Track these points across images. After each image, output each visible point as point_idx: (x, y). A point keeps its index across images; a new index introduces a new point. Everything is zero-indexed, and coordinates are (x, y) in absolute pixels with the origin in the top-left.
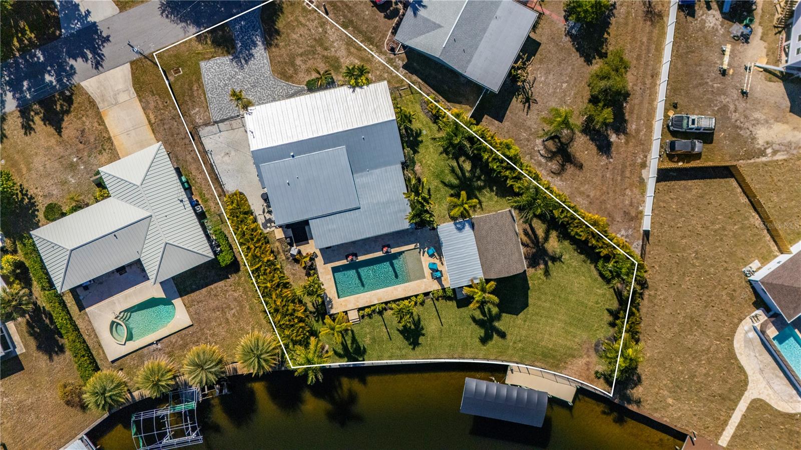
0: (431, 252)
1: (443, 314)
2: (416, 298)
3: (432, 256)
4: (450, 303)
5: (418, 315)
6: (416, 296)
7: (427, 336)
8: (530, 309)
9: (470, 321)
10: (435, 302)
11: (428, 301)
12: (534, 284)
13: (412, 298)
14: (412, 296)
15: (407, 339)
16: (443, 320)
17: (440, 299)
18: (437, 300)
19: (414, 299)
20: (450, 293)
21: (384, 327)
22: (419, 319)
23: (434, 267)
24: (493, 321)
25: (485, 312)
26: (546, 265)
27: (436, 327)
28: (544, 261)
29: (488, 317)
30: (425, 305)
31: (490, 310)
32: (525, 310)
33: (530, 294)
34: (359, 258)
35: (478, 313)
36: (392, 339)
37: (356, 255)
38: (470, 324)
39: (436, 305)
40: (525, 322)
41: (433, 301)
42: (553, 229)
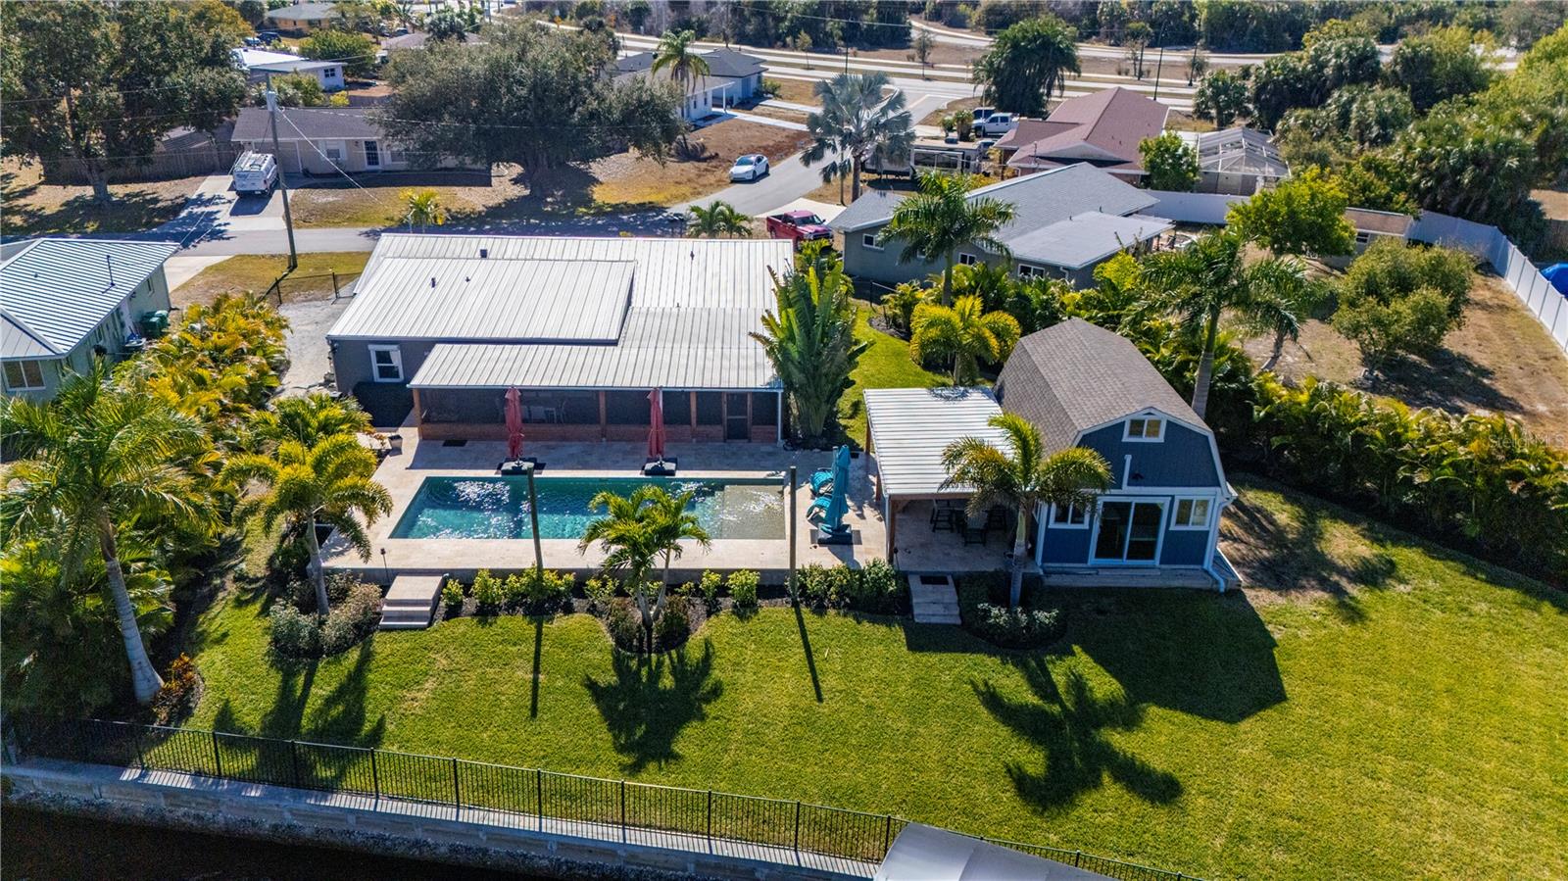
4: (874, 631)
5: (709, 647)
21: (528, 665)
22: (707, 661)
24: (1098, 726)
25: (1054, 686)
26: (1337, 591)
27: (786, 701)
28: (1324, 584)
29: (1068, 704)
30: (755, 619)
31: (1078, 685)
32: (1269, 712)
33: (1282, 663)
34: (546, 474)
35: (1014, 685)
36: (539, 715)
37: (540, 467)
38: (973, 716)
39: (808, 627)
40: (1280, 753)
41: (798, 613)
42: (1334, 517)
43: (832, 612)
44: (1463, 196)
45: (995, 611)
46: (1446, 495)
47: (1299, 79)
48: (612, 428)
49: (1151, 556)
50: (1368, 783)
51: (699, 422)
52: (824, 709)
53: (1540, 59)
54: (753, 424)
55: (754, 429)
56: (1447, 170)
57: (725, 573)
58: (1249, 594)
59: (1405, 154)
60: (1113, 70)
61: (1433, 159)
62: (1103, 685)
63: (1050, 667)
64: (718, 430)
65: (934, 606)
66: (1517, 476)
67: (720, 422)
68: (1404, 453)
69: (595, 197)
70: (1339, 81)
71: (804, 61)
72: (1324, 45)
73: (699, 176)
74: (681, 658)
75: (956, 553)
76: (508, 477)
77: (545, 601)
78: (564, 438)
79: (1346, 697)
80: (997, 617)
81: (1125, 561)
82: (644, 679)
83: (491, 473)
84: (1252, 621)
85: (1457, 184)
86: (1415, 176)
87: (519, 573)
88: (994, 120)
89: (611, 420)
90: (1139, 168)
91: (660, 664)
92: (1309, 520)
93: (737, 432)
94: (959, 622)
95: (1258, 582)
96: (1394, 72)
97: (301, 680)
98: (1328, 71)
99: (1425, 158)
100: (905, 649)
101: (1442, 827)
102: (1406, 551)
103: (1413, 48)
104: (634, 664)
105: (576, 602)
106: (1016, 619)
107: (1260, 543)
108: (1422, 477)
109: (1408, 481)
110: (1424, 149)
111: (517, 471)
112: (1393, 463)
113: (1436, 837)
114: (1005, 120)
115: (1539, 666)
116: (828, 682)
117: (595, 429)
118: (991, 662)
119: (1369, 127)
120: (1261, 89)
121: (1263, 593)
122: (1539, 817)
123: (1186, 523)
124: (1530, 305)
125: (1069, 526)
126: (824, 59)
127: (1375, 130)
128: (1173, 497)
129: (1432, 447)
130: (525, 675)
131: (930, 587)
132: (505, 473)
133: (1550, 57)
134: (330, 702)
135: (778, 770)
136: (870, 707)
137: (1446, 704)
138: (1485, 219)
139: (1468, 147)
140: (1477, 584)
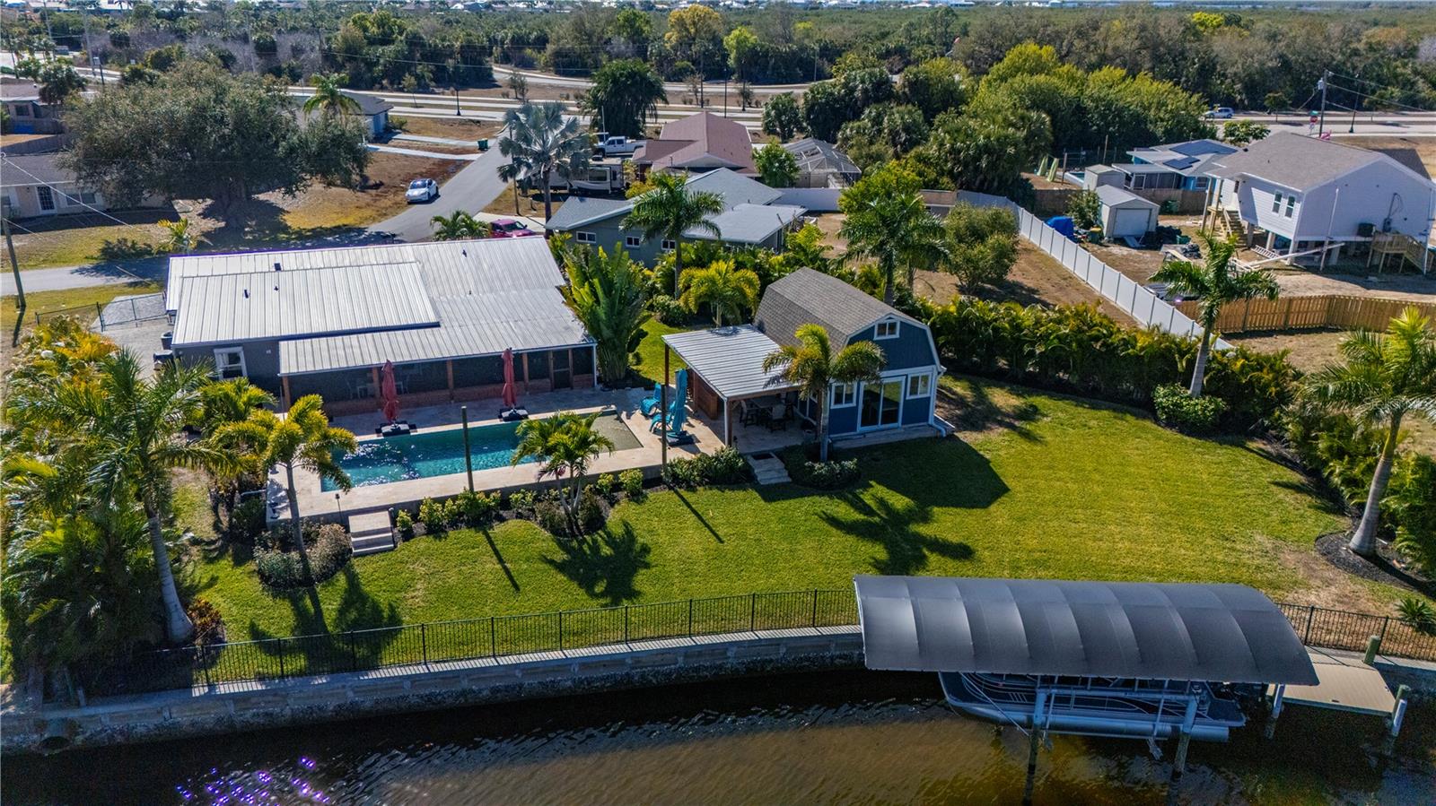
5: (627, 525)
9: (825, 526)
11: (660, 494)
21: (492, 559)
24: (907, 523)
25: (869, 507)
26: (1011, 427)
27: (699, 547)
28: (1001, 423)
29: (883, 515)
30: (648, 502)
31: (882, 502)
32: (1003, 498)
33: (998, 471)
34: (420, 431)
35: (843, 510)
36: (522, 588)
37: (413, 427)
38: (828, 534)
39: (689, 500)
40: (1020, 520)
41: (676, 492)
42: (989, 386)
43: (700, 489)
44: (982, 177)
45: (817, 466)
46: (1054, 359)
47: (836, 101)
48: (461, 390)
49: (896, 421)
50: (1073, 525)
51: (530, 379)
52: (728, 546)
53: (995, 80)
54: (574, 374)
55: (575, 378)
56: (969, 159)
57: (616, 474)
58: (960, 435)
59: (940, 149)
60: (680, 100)
61: (960, 152)
62: (900, 502)
63: (862, 496)
64: (547, 382)
65: (771, 472)
66: (1097, 339)
67: (548, 376)
68: (1025, 335)
69: (289, 224)
70: (868, 99)
71: (412, 101)
72: (849, 75)
73: (376, 201)
74: (609, 534)
75: (769, 437)
76: (391, 437)
77: (480, 516)
78: (418, 405)
79: (1042, 484)
80: (819, 469)
81: (880, 426)
82: (588, 552)
83: (374, 437)
84: (968, 450)
85: (977, 168)
86: (949, 165)
87: (454, 498)
88: (612, 142)
89: (457, 385)
90: (753, 172)
91: (595, 541)
92: (976, 389)
93: (562, 383)
94: (790, 480)
95: (961, 428)
96: (904, 93)
97: (308, 602)
98: (858, 94)
99: (954, 151)
100: (763, 502)
101: (1122, 539)
102: (1039, 399)
103: (915, 75)
104: (575, 544)
105: (504, 513)
106: (833, 469)
107: (953, 407)
108: (1039, 350)
109: (1032, 354)
110: (952, 145)
111: (396, 432)
112: (1019, 342)
113: (1120, 545)
114: (620, 142)
115: (1137, 449)
116: (721, 532)
117: (446, 393)
118: (824, 500)
119: (897, 133)
120: (810, 110)
121: (968, 433)
122: (1170, 525)
123: (916, 393)
124: (1042, 247)
125: (844, 406)
126: (426, 98)
127: (903, 137)
128: (907, 376)
129: (1042, 329)
130: (492, 565)
131: (762, 461)
132: (386, 434)
133: (1003, 79)
134: (342, 612)
135: (715, 588)
136: (759, 540)
137: (1097, 477)
138: (997, 192)
139: (981, 140)
140: (1085, 411)
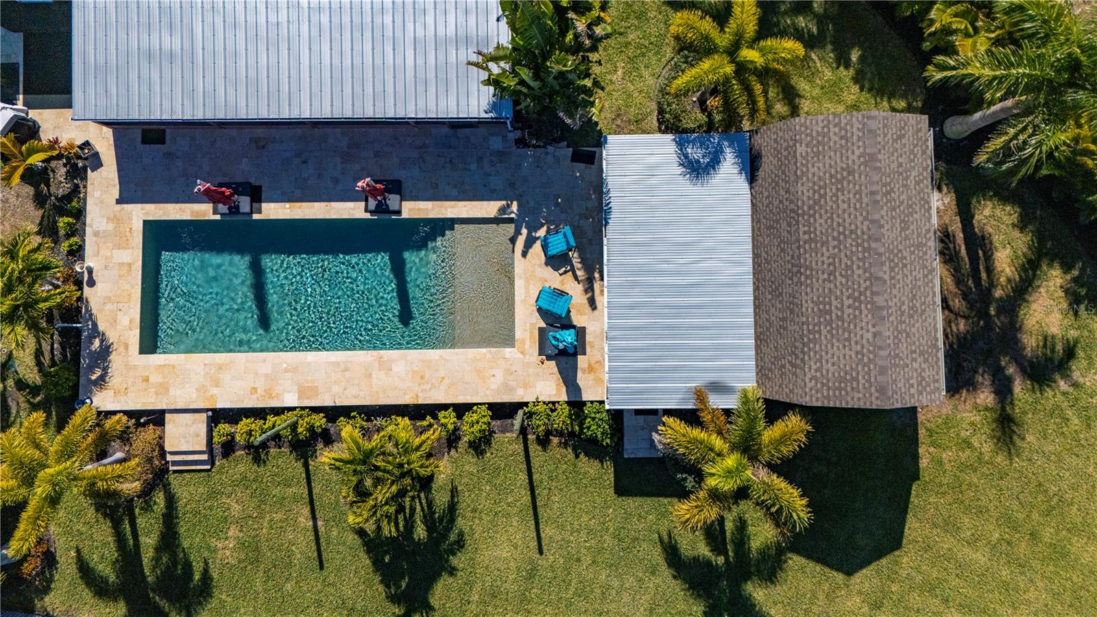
0: (558, 244)
1: (554, 504)
2: (460, 417)
3: (557, 261)
4: (589, 467)
5: (454, 492)
6: (461, 409)
7: (470, 584)
8: (906, 560)
9: (658, 556)
10: (534, 448)
11: (507, 441)
12: (940, 463)
13: (441, 414)
14: (445, 407)
15: (388, 574)
16: (547, 531)
17: (555, 440)
18: (544, 442)
19: (448, 418)
20: (597, 428)
21: (306, 511)
22: (452, 507)
23: (559, 309)
25: (724, 535)
29: (731, 555)
31: (741, 532)
34: (267, 211)
36: (325, 566)
39: (534, 463)
41: (526, 442)
52: (544, 562)
74: (429, 503)
91: (413, 511)
97: (127, 528)
100: (612, 491)
